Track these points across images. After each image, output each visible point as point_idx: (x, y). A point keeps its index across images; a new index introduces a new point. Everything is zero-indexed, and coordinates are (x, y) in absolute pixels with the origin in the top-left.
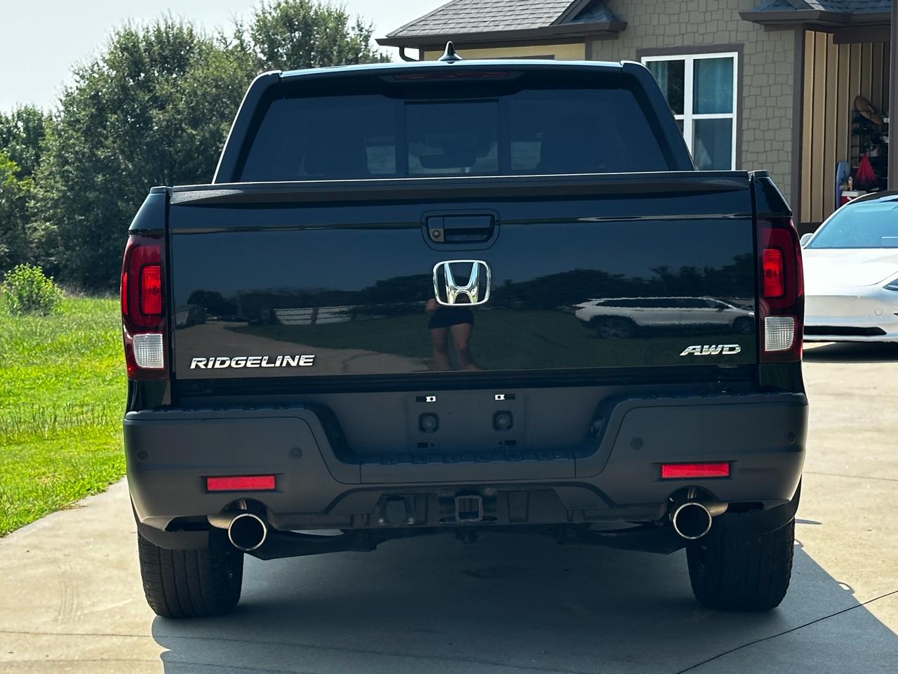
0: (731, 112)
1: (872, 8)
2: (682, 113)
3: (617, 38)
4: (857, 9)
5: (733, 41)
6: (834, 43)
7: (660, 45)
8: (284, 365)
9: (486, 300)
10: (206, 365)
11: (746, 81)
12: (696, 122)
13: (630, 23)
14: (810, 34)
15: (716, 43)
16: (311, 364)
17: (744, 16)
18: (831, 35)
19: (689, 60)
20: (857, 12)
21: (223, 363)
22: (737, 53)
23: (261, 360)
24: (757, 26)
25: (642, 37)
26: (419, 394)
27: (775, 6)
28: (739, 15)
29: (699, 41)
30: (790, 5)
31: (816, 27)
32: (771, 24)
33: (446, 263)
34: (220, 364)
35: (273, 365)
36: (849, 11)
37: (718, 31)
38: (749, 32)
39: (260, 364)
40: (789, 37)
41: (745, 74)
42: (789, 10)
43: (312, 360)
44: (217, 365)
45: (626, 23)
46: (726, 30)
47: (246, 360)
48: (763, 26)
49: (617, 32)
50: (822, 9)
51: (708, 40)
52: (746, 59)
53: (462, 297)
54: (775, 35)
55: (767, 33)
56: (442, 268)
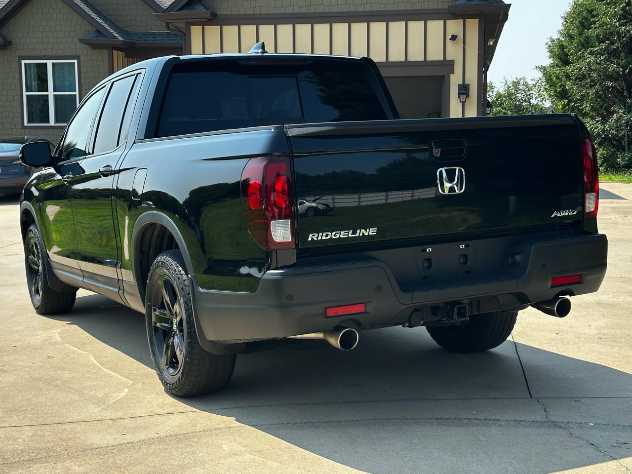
0: (75, 91)
1: (145, 40)
2: (47, 91)
3: (6, 49)
4: (137, 40)
5: (74, 54)
6: (125, 57)
7: (32, 54)
8: (361, 235)
9: (463, 191)
10: (317, 238)
11: (83, 75)
12: (55, 96)
13: (14, 42)
14: (115, 52)
15: (64, 54)
16: (375, 233)
17: (81, 41)
18: (123, 53)
19: (49, 63)
20: (137, 42)
21: (327, 236)
22: (76, 60)
23: (348, 233)
24: (87, 46)
25: (21, 50)
26: (423, 247)
27: (97, 37)
28: (78, 40)
29: (54, 53)
30: (105, 36)
31: (118, 49)
32: (94, 46)
33: (443, 169)
34: (326, 237)
35: (355, 235)
36: (133, 41)
37: (65, 48)
38: (82, 49)
39: (348, 235)
40: (105, 53)
41: (81, 71)
42: (106, 39)
43: (376, 231)
44: (324, 238)
45: (11, 42)
46: (70, 48)
47: (340, 233)
48: (90, 47)
49: (6, 46)
50: (122, 39)
51: (60, 53)
52: (82, 64)
53: (452, 189)
54: (97, 52)
55: (92, 51)
56: (441, 171)
